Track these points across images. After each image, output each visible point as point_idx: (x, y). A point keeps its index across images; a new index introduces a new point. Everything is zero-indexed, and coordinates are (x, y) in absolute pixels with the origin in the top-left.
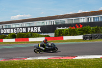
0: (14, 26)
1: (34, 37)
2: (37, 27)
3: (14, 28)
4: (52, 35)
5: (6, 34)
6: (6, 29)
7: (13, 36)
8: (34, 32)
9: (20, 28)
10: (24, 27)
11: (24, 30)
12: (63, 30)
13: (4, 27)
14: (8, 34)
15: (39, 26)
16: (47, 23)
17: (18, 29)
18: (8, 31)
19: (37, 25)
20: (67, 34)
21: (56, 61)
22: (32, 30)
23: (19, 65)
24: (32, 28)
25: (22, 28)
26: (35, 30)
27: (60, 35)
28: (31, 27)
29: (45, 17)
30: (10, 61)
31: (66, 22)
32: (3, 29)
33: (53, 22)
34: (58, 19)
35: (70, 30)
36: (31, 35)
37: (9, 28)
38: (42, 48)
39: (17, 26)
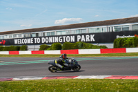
0: (58, 33)
1: (86, 48)
2: (90, 34)
3: (59, 36)
4: (110, 46)
5: (49, 43)
6: (48, 37)
7: (58, 47)
8: (86, 42)
9: (66, 36)
10: (72, 35)
11: (73, 39)
12: (126, 39)
13: (46, 35)
14: (51, 43)
15: (92, 34)
16: (104, 29)
17: (64, 37)
18: (51, 40)
19: (90, 32)
20: (131, 45)
21: (116, 81)
22: (83, 39)
23: (67, 85)
24: (83, 36)
25: (70, 36)
26: (87, 38)
27: (121, 46)
28: (81, 35)
29: (101, 22)
30: (54, 79)
31: (130, 29)
32: (45, 37)
33: (112, 28)
34: (119, 24)
35: (135, 39)
36: (82, 45)
37: (52, 36)
38: (60, 66)
39: (64, 33)
